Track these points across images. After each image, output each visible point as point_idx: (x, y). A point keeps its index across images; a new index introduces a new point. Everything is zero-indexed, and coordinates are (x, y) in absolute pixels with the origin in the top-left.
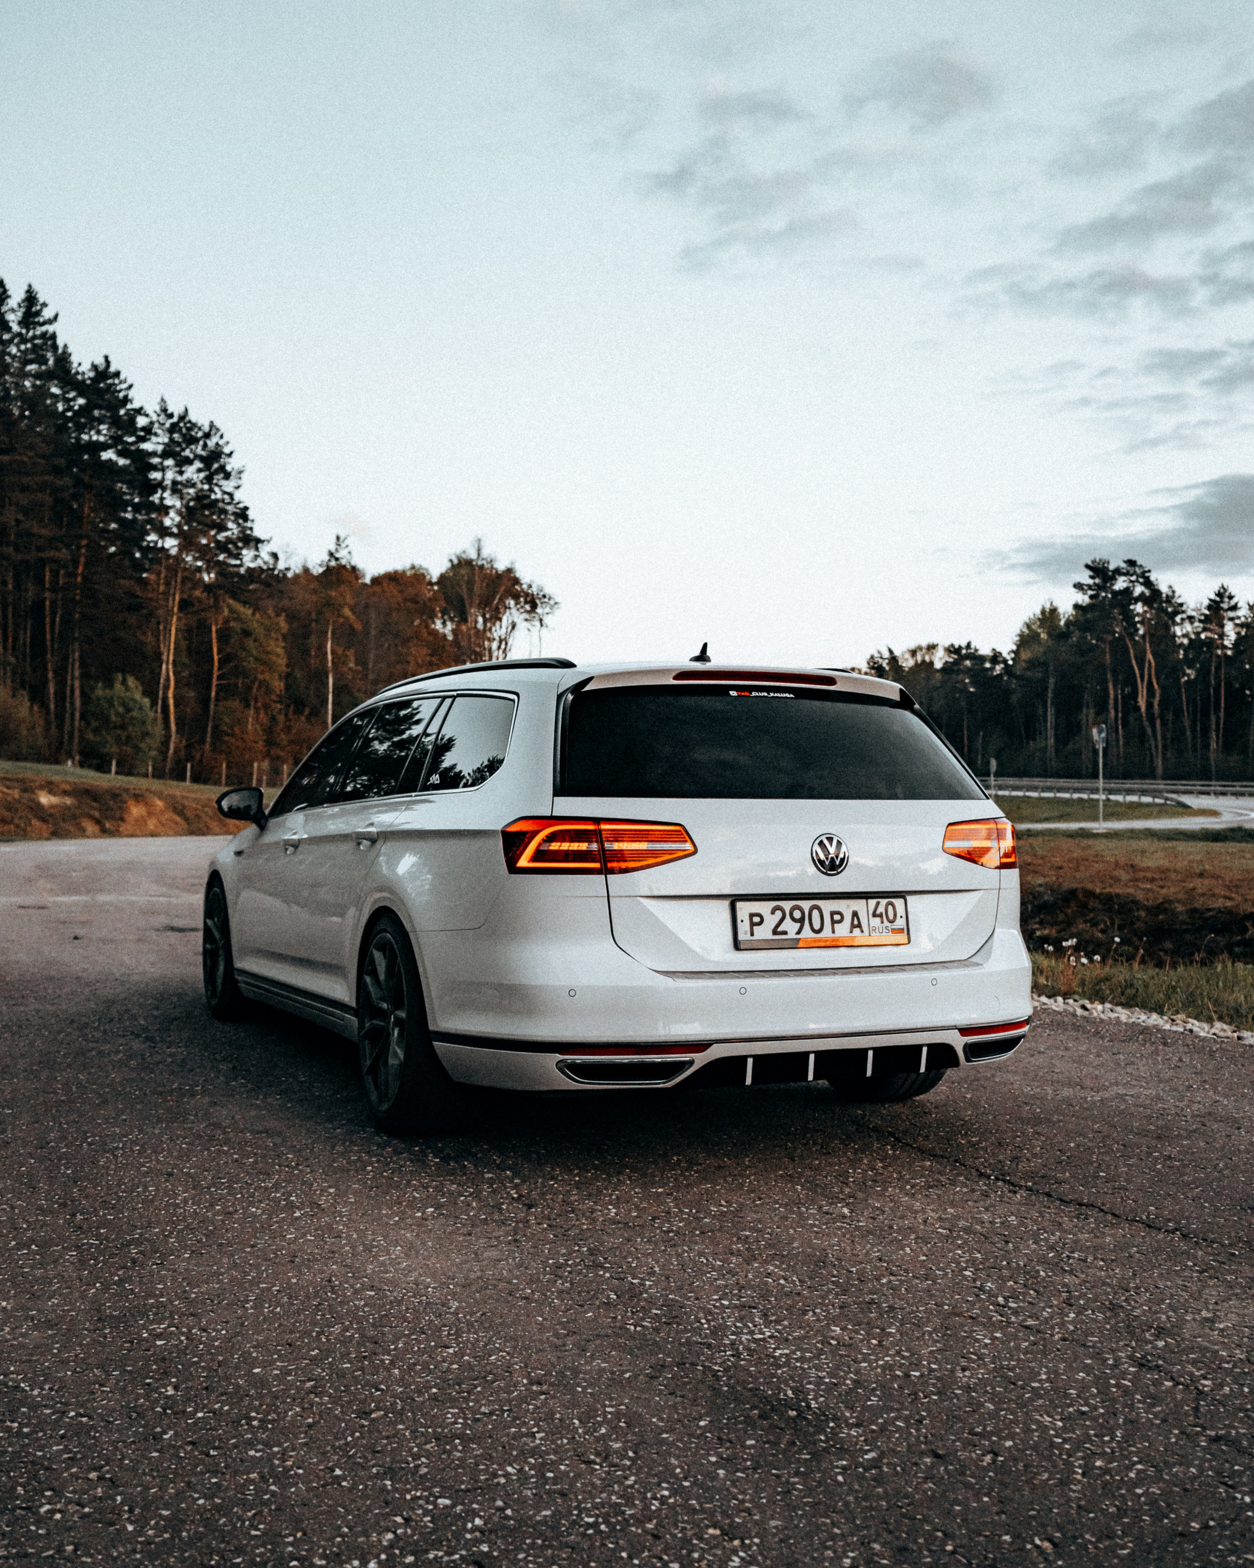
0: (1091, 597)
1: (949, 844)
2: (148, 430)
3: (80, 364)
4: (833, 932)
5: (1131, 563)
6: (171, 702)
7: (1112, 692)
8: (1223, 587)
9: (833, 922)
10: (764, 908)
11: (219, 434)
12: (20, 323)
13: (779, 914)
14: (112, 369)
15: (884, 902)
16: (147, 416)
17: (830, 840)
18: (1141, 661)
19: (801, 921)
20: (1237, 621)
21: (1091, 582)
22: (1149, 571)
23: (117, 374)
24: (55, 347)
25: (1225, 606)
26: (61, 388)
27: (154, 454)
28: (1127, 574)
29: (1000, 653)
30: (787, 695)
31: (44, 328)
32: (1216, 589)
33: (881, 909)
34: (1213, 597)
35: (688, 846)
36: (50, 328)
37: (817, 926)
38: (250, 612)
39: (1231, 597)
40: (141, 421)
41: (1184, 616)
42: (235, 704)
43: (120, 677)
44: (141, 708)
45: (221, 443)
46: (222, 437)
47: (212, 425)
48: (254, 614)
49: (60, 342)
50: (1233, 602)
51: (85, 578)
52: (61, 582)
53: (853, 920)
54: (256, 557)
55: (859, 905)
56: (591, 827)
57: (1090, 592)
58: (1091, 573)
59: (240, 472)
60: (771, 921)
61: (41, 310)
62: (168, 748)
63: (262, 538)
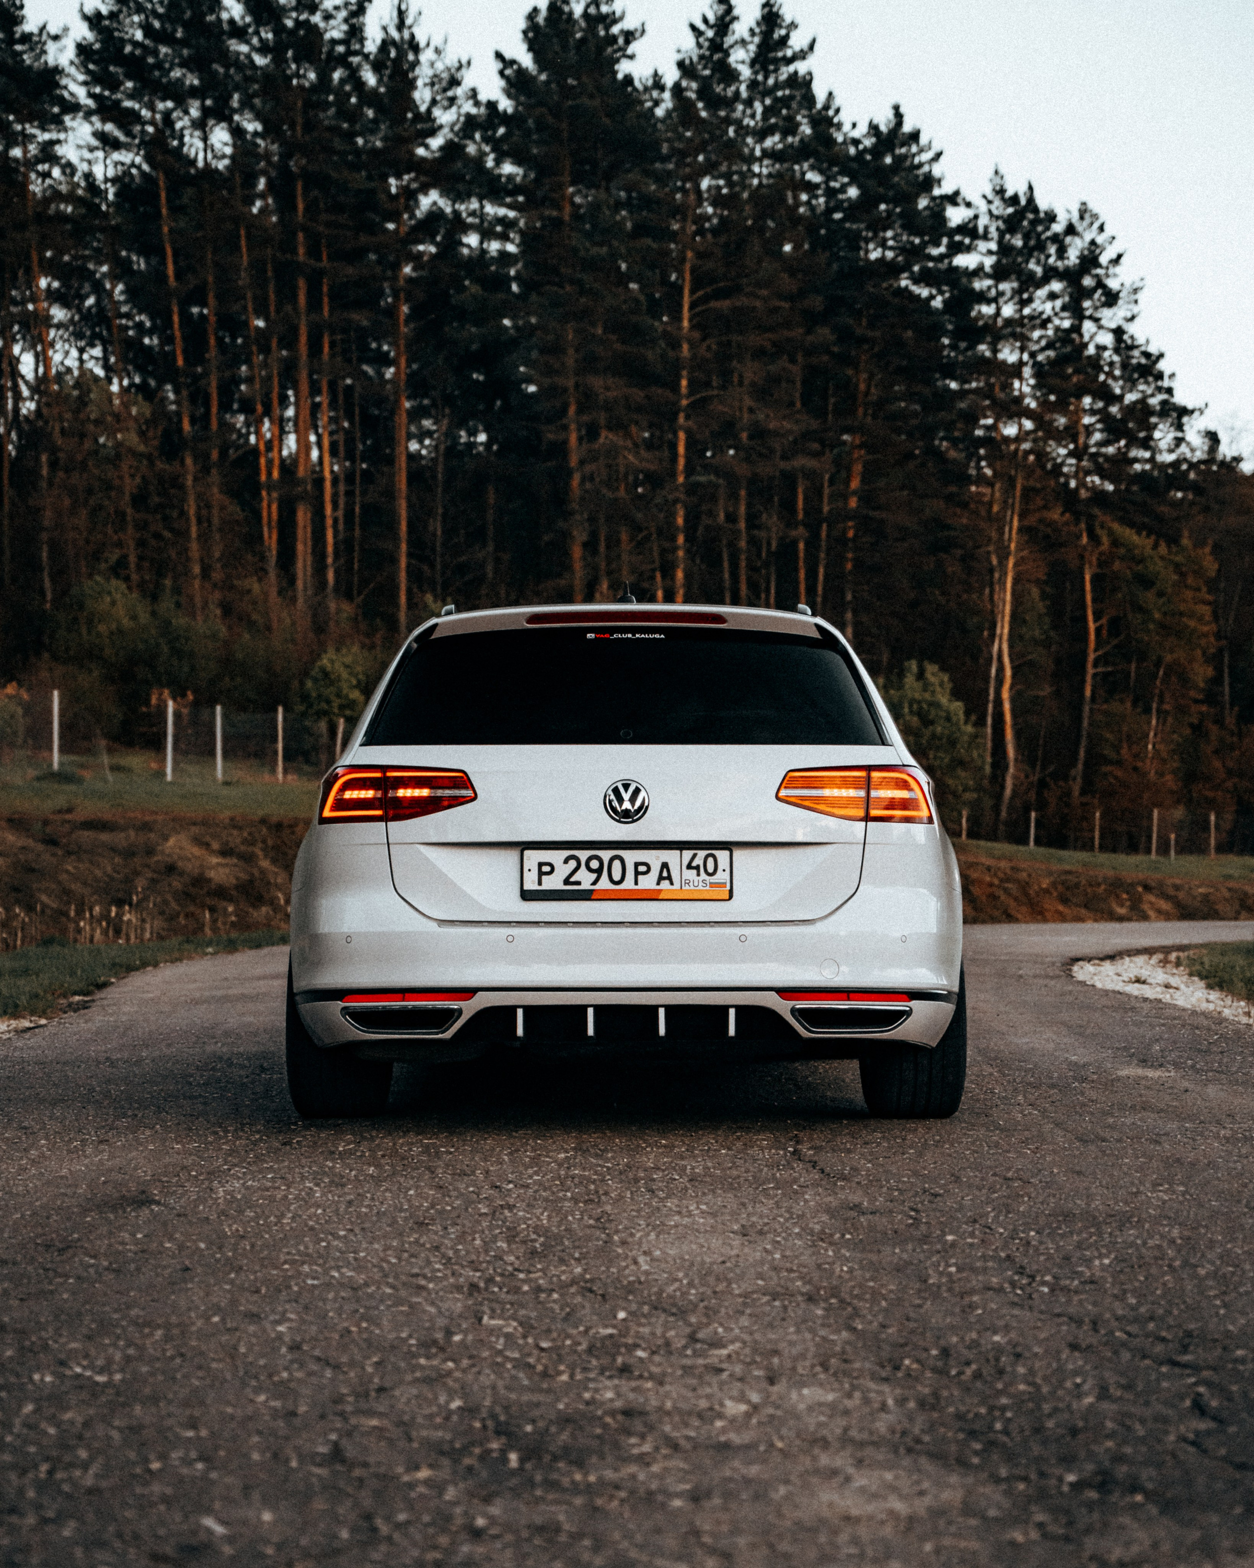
1: (783, 793)
2: (969, 229)
3: (854, 125)
4: (636, 883)
6: (1007, 706)
9: (637, 873)
10: (556, 857)
11: (1096, 225)
12: (753, 63)
13: (573, 864)
14: (907, 128)
15: (702, 854)
16: (968, 205)
17: (626, 787)
19: (599, 871)
23: (915, 136)
24: (809, 99)
26: (821, 172)
27: (979, 271)
30: (657, 636)
31: (791, 68)
33: (698, 861)
35: (469, 793)
36: (801, 67)
37: (617, 876)
38: (1150, 542)
40: (955, 216)
42: (1123, 707)
43: (913, 665)
44: (948, 719)
45: (1100, 240)
46: (1101, 229)
47: (1083, 212)
48: (1155, 546)
49: (820, 93)
51: (866, 498)
52: (826, 509)
53: (661, 872)
54: (1179, 441)
55: (672, 857)
56: (378, 775)
59: (1136, 291)
60: (563, 871)
61: (787, 37)
62: (1003, 787)
63: (1190, 407)
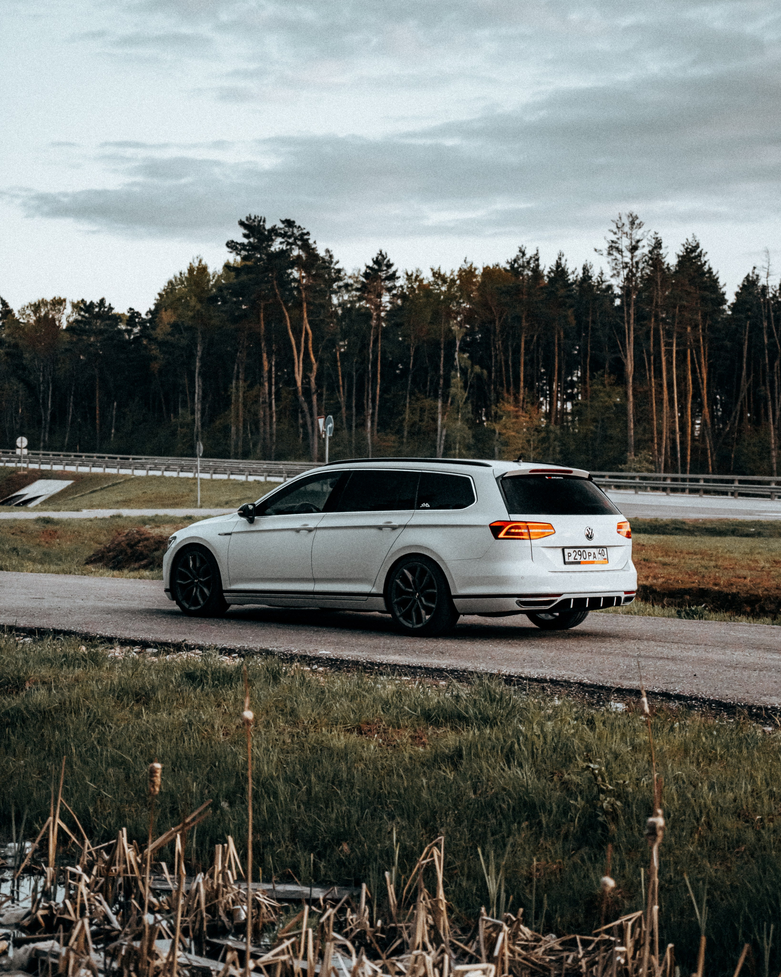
0: (244, 258)
4: (589, 559)
5: (289, 223)
7: (266, 364)
8: (381, 254)
9: (589, 556)
10: (571, 551)
13: (575, 553)
17: (590, 528)
18: (297, 332)
19: (581, 555)
20: (395, 292)
21: (246, 241)
22: (308, 233)
25: (383, 275)
28: (284, 235)
29: (139, 314)
32: (375, 256)
33: (600, 552)
34: (371, 264)
35: (553, 531)
37: (585, 557)
39: (389, 266)
41: (341, 283)
50: (391, 271)
53: (594, 555)
55: (596, 551)
57: (244, 253)
58: (246, 232)
60: (573, 555)
